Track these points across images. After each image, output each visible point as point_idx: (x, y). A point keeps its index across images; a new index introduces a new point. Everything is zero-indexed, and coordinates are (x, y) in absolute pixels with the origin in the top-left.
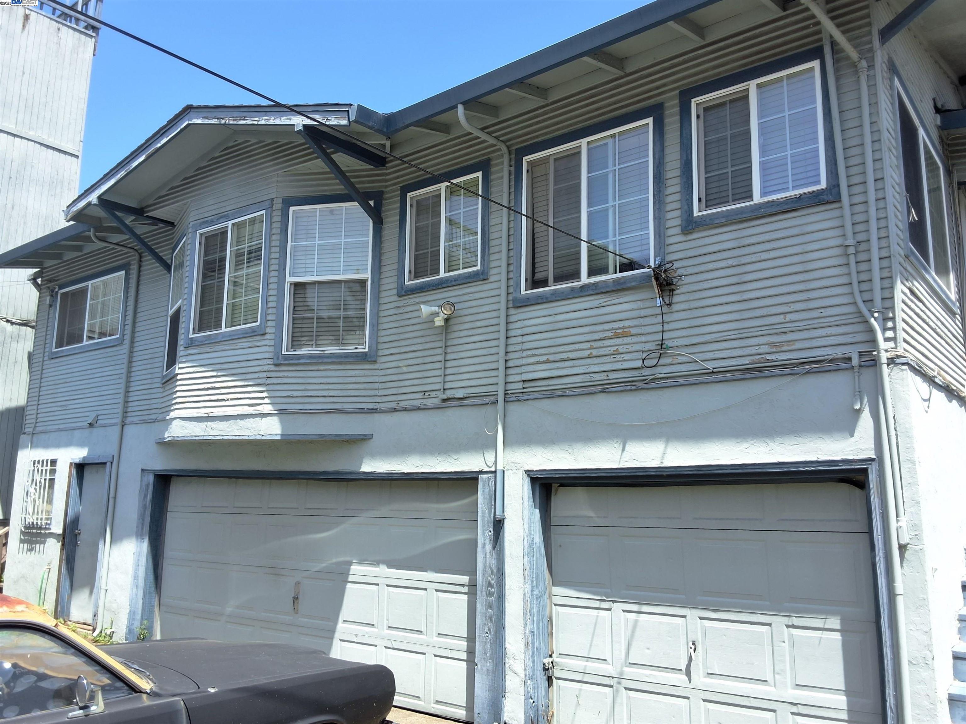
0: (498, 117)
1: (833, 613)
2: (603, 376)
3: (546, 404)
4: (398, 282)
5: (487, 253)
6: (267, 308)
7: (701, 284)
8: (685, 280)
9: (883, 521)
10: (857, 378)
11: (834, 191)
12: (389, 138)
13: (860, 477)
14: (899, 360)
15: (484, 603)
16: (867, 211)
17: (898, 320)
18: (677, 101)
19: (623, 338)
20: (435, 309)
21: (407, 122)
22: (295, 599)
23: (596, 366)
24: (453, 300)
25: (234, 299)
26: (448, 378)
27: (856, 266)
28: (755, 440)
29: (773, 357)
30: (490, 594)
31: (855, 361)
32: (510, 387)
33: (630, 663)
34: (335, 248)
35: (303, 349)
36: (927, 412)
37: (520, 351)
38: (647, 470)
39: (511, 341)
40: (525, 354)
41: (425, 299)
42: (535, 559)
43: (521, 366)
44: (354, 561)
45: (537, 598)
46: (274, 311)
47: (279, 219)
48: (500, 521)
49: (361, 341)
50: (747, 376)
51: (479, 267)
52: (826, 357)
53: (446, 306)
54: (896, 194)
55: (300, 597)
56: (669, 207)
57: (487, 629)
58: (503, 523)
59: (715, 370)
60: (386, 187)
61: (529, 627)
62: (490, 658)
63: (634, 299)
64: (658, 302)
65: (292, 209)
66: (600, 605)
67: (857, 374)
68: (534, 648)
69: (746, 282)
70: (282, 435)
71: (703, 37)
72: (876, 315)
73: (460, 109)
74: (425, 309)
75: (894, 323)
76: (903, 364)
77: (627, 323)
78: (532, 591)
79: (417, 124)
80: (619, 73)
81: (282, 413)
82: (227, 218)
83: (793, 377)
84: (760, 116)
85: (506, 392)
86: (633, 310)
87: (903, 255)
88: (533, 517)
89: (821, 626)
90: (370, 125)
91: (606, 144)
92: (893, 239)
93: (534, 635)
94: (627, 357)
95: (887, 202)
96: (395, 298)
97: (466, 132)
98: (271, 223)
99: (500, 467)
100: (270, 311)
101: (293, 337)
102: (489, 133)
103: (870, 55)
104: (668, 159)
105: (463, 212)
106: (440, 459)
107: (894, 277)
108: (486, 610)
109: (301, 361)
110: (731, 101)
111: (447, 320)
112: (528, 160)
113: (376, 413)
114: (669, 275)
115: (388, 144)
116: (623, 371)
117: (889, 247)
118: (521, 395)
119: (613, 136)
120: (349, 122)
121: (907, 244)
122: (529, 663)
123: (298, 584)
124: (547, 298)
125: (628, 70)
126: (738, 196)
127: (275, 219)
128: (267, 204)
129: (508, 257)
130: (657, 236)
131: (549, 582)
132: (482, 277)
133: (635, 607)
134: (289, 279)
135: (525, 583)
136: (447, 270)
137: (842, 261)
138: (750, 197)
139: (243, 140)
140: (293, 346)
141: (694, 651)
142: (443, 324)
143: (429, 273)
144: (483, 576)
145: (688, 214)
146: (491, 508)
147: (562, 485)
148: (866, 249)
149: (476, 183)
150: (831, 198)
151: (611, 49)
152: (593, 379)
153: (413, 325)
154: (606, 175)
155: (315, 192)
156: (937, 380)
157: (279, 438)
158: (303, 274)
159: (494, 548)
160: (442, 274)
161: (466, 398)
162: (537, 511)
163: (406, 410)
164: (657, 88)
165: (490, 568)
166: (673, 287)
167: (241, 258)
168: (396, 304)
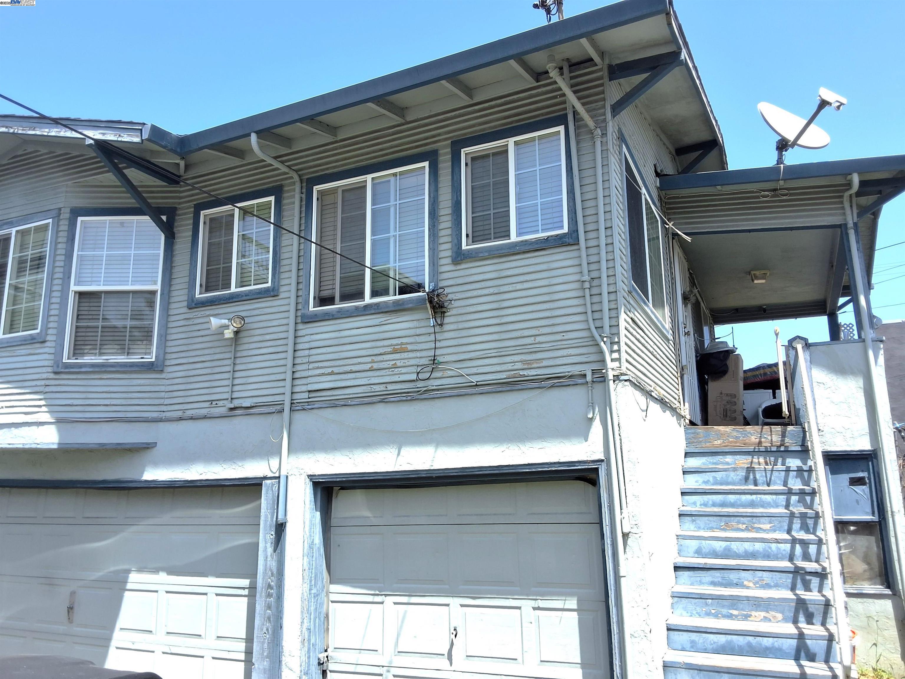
0: (291, 148)
1: (571, 595)
2: (382, 387)
3: (329, 413)
4: (188, 294)
5: (277, 272)
6: (49, 316)
7: (468, 308)
8: (455, 304)
9: (610, 513)
10: (590, 391)
11: (574, 235)
12: (184, 158)
13: (592, 476)
14: (622, 378)
15: (263, 605)
16: (599, 254)
17: (622, 344)
18: (449, 150)
19: (400, 354)
20: (226, 322)
21: (201, 145)
22: (70, 609)
23: (376, 378)
24: (243, 314)
25: (14, 305)
26: (236, 388)
27: (591, 299)
28: (510, 445)
29: (525, 373)
30: (269, 595)
31: (589, 378)
32: (296, 396)
33: (399, 652)
34: (125, 258)
35: (85, 358)
36: (645, 420)
37: (307, 363)
38: (419, 472)
39: (298, 354)
40: (312, 365)
41: (216, 312)
42: (314, 559)
43: (307, 377)
44: (133, 569)
45: (314, 596)
46: (56, 318)
47: (66, 228)
48: (282, 524)
49: (148, 351)
50: (504, 389)
51: (269, 284)
52: (567, 373)
53: (236, 319)
54: (622, 240)
55: (76, 608)
56: (441, 240)
57: (265, 629)
58: (285, 527)
59: (478, 383)
60: (180, 203)
61: (306, 625)
62: (267, 657)
63: (410, 319)
64: (432, 322)
65: (80, 219)
66: (373, 599)
67: (590, 388)
68: (310, 645)
69: (505, 308)
70: (59, 444)
71: (471, 97)
72: (605, 339)
73: (254, 137)
74: (215, 322)
75: (619, 346)
76: (626, 381)
77: (404, 340)
78: (310, 590)
79: (211, 147)
80: (400, 120)
81: (59, 422)
82: (11, 224)
83: (540, 390)
84: (517, 169)
85: (292, 402)
86: (410, 328)
87: (626, 290)
88: (314, 519)
89: (561, 606)
90: (163, 144)
91: (389, 181)
92: (619, 277)
93: (310, 632)
94: (404, 370)
95: (615, 247)
96: (186, 310)
97: (259, 159)
98: (58, 232)
99: (283, 473)
100: (51, 319)
101: (75, 345)
102: (282, 162)
103: (604, 125)
104: (441, 198)
105: (256, 232)
106: (225, 466)
107: (619, 309)
108: (265, 611)
109: (83, 370)
110: (494, 154)
111: (237, 333)
112: (318, 189)
113: (161, 421)
114: (441, 299)
115: (182, 163)
116: (399, 383)
117: (616, 283)
118: (307, 404)
119: (395, 175)
120: (142, 140)
121: (630, 282)
122: (304, 658)
123: (73, 594)
124: (333, 315)
125: (409, 119)
126: (498, 235)
127: (62, 228)
128: (54, 213)
129: (298, 276)
130: (432, 265)
131: (327, 581)
132: (272, 294)
133: (405, 599)
134: (74, 288)
135: (304, 582)
136: (238, 285)
137: (580, 293)
138: (508, 236)
139: (33, 150)
140: (74, 354)
141: (456, 636)
142: (233, 337)
143: (220, 288)
144: (263, 579)
145: (457, 247)
146: (274, 513)
147: (343, 488)
148: (597, 284)
149: (270, 206)
150: (571, 241)
151: (393, 98)
152: (373, 390)
153: (202, 336)
154: (388, 208)
155: (105, 203)
156: (653, 394)
157: (55, 447)
158: (90, 283)
159: (275, 551)
160: (233, 289)
161: (253, 407)
162: (318, 514)
163: (192, 418)
164: (434, 136)
165: (271, 570)
166: (444, 310)
167: (23, 265)
168: (186, 316)
